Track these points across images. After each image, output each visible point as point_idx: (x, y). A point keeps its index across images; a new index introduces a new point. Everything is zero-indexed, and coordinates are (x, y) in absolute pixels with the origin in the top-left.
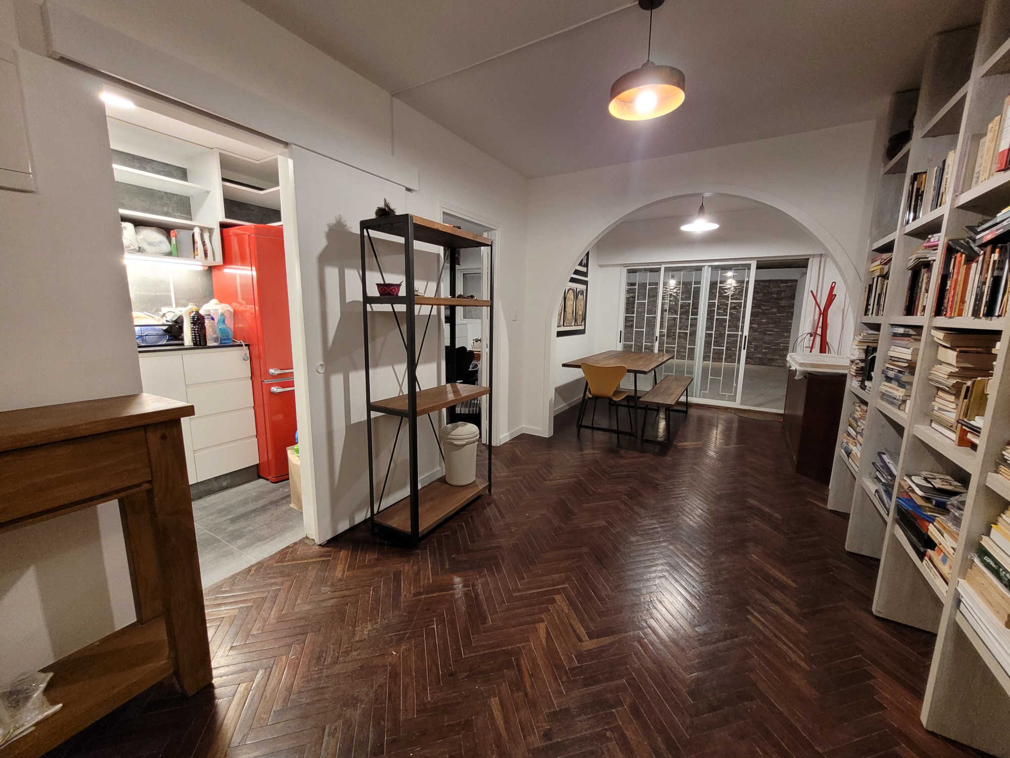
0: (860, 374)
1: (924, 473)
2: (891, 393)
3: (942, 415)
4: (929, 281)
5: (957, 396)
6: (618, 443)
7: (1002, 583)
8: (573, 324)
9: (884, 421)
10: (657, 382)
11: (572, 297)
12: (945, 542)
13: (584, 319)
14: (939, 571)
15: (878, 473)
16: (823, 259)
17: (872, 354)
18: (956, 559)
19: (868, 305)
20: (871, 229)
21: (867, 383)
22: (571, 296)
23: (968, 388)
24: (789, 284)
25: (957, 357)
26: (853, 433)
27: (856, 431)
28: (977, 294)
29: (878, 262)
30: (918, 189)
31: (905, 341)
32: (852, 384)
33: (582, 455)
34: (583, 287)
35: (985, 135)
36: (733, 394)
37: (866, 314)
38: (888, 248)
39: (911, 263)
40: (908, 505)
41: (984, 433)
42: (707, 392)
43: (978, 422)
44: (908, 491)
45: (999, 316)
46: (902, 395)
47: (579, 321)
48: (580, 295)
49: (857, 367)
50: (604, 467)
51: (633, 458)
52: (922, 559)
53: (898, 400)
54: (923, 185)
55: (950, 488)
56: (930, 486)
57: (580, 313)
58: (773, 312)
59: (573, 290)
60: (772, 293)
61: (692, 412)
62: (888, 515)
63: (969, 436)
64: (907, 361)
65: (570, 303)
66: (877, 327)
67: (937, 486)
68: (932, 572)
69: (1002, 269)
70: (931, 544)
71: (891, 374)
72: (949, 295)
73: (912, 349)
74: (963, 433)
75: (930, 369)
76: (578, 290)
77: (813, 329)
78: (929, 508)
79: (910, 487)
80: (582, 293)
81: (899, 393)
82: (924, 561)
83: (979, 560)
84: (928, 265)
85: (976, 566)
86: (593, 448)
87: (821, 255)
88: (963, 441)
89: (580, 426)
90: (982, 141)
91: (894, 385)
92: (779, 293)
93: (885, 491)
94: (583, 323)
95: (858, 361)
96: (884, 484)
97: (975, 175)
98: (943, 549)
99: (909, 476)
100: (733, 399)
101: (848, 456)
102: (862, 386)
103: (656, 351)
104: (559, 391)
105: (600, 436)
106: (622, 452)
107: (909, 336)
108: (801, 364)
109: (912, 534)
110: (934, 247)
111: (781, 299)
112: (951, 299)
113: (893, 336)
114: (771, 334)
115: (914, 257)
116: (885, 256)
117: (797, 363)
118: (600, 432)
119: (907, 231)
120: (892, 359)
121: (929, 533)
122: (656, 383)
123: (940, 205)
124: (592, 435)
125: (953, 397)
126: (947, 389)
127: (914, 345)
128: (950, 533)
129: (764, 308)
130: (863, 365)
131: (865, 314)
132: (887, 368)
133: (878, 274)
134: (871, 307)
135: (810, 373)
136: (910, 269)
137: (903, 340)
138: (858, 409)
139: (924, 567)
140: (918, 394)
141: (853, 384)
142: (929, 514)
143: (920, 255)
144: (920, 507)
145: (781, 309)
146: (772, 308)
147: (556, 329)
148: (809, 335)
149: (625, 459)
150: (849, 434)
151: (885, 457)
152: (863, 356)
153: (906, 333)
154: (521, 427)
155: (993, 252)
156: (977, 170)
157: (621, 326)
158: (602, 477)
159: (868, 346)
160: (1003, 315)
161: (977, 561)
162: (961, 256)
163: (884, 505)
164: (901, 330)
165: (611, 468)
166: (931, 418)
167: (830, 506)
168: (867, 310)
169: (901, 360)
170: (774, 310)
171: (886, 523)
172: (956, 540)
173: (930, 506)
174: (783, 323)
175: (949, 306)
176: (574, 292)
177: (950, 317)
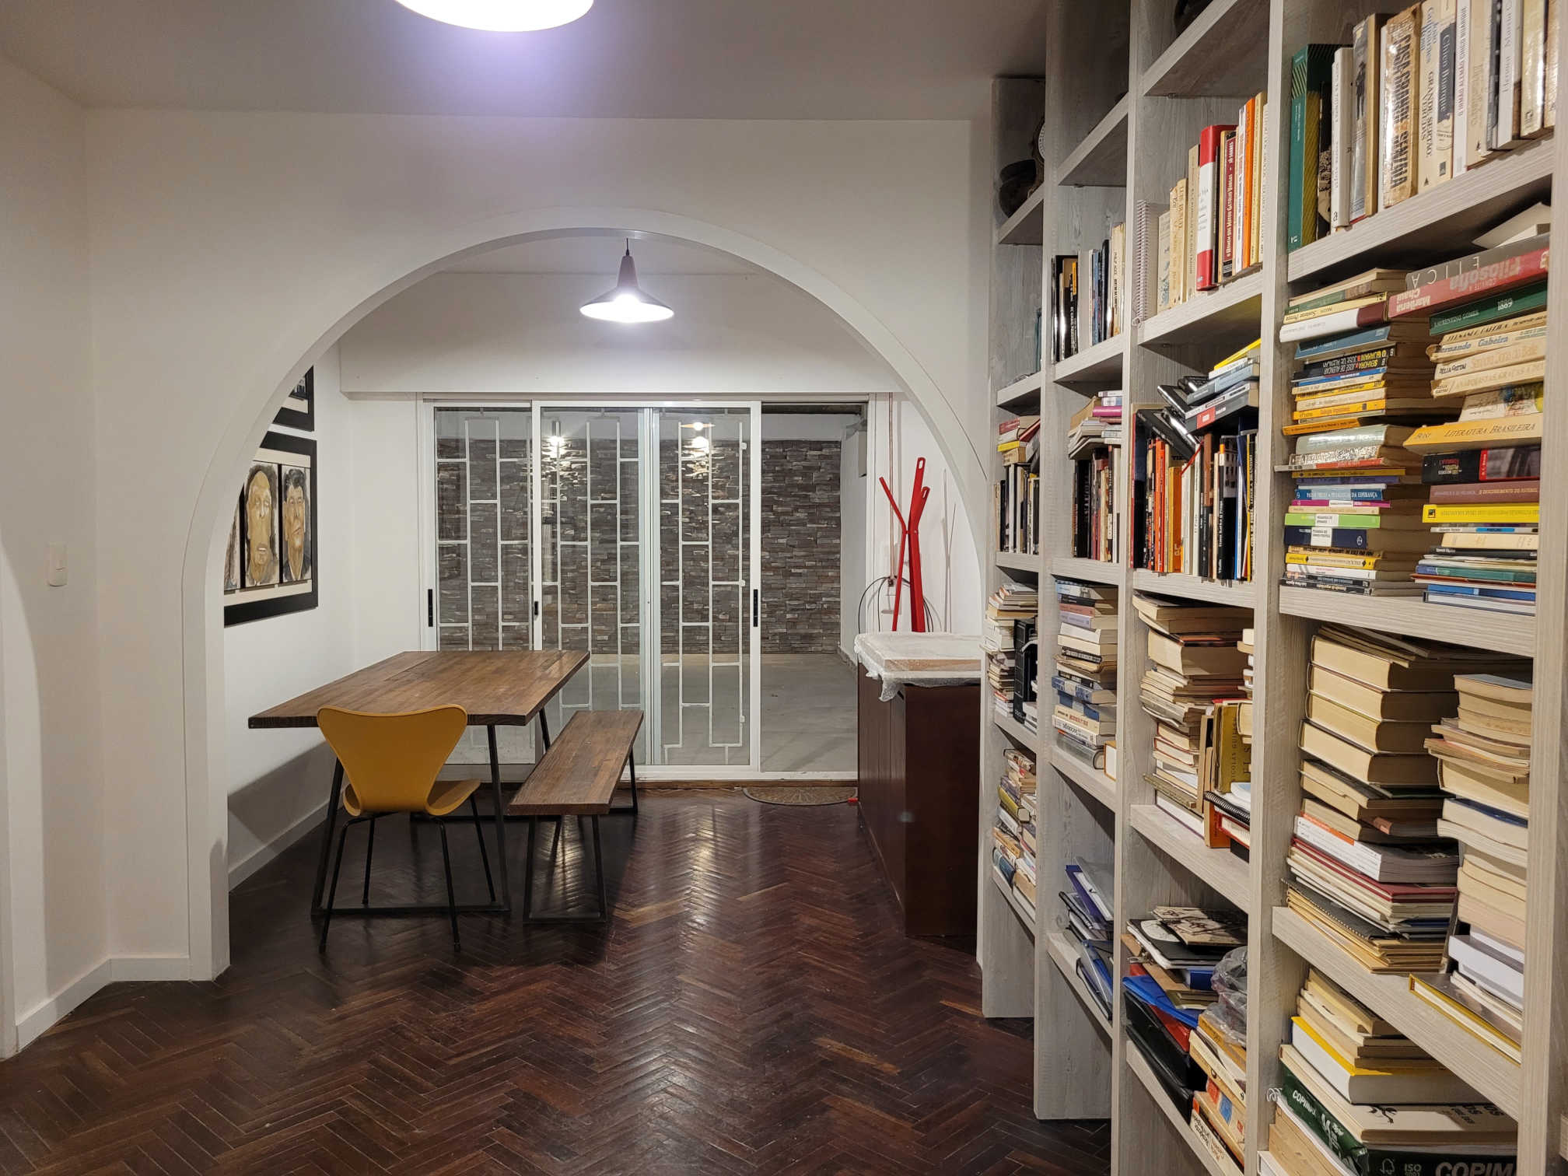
0: (1010, 684)
1: (1161, 912)
2: (1075, 731)
3: (1173, 780)
4: (1111, 488)
5: (1193, 736)
6: (458, 949)
7: (1328, 1145)
8: (276, 579)
9: (1068, 793)
10: (551, 741)
11: (267, 492)
12: (1223, 1069)
13: (311, 560)
14: (1222, 1140)
15: (1072, 917)
16: (895, 403)
17: (1027, 641)
18: (1248, 1105)
19: (1004, 526)
20: (990, 360)
21: (1026, 707)
22: (262, 490)
23: (1210, 722)
24: (825, 452)
25: (1183, 655)
26: (1013, 826)
27: (1016, 819)
28: (1201, 531)
29: (1012, 434)
30: (1068, 291)
31: (1084, 615)
32: (994, 708)
33: (341, 1018)
34: (302, 461)
35: (1167, 208)
36: (740, 745)
37: (1003, 546)
38: (1028, 404)
39: (1074, 445)
40: (1145, 992)
41: (1256, 821)
42: (680, 746)
43: (1240, 796)
44: (1140, 960)
45: (1243, 579)
46: (1095, 734)
47: (295, 569)
48: (291, 487)
49: (1002, 670)
50: (425, 1042)
51: (510, 989)
52: (1188, 1118)
53: (1089, 746)
54: (1074, 282)
55: (1205, 938)
56: (1173, 939)
57: (298, 542)
58: (799, 519)
59: (268, 472)
60: (791, 473)
61: (649, 806)
62: (1110, 1019)
63: (1226, 824)
64: (1095, 659)
65: (261, 513)
66: (1030, 579)
67: (1188, 938)
68: (1211, 1144)
69: (1234, 485)
70: (1197, 1078)
71: (1070, 687)
72: (1153, 525)
73: (1099, 631)
74: (1216, 819)
75: (1140, 681)
76: (285, 470)
77: (893, 568)
78: (1183, 993)
79: (1143, 950)
80: (299, 481)
81: (1090, 730)
82: (1192, 1119)
83: (1286, 1101)
84: (1104, 452)
85: (1282, 1114)
86: (375, 986)
87: (891, 395)
88: (1219, 839)
89: (324, 917)
90: (1163, 218)
91: (1077, 711)
92: (806, 472)
93: (1094, 961)
94: (308, 575)
95: (1002, 656)
96: (1090, 945)
97: (1161, 286)
98: (1222, 1088)
99: (1137, 923)
100: (741, 756)
101: (1010, 881)
102: (1018, 713)
103: (538, 645)
104: (243, 804)
105: (392, 935)
106: (473, 977)
107: (1091, 603)
108: (890, 664)
109: (1160, 1058)
110: (1113, 419)
111: (813, 488)
112: (1159, 535)
113: (1063, 602)
114: (800, 575)
115: (1079, 431)
116: (1026, 422)
117: (879, 661)
118: (395, 923)
119: (1059, 377)
120: (1068, 653)
121: (1192, 1054)
122: (548, 746)
123: (1112, 335)
124: (368, 936)
125: (1186, 740)
126: (1177, 725)
127: (1104, 623)
128: (1227, 1047)
129: (780, 509)
130: (1011, 663)
131: (1002, 548)
132: (1060, 672)
133: (1014, 459)
134: (1010, 532)
135: (908, 685)
136: (1073, 458)
137: (1081, 612)
138: (1012, 763)
139: (1193, 1133)
140: (1128, 735)
141: (997, 709)
142: (1185, 1007)
143: (1090, 429)
144: (1166, 995)
145: (816, 512)
146: (796, 509)
147: (217, 601)
148: (886, 583)
149: (487, 999)
150: (1004, 829)
151: (1081, 877)
152: (1010, 644)
153: (1085, 596)
154: (104, 960)
155: (1215, 449)
156: (1162, 275)
157: (429, 577)
158: (419, 1079)
159: (1017, 622)
160: (1249, 578)
161: (1282, 1103)
162: (1163, 447)
163: (1099, 995)
164: (1075, 591)
165: (447, 1041)
166: (1153, 785)
167: (988, 1011)
168: (1003, 539)
169: (1084, 657)
170: (801, 515)
171: (1107, 1041)
172: (1242, 1063)
173: (1182, 987)
174: (822, 546)
175: (1158, 549)
176: (270, 478)
177: (1163, 573)
